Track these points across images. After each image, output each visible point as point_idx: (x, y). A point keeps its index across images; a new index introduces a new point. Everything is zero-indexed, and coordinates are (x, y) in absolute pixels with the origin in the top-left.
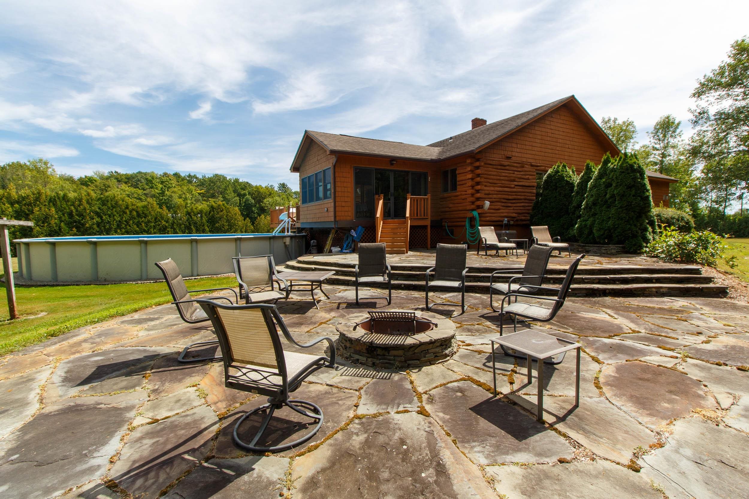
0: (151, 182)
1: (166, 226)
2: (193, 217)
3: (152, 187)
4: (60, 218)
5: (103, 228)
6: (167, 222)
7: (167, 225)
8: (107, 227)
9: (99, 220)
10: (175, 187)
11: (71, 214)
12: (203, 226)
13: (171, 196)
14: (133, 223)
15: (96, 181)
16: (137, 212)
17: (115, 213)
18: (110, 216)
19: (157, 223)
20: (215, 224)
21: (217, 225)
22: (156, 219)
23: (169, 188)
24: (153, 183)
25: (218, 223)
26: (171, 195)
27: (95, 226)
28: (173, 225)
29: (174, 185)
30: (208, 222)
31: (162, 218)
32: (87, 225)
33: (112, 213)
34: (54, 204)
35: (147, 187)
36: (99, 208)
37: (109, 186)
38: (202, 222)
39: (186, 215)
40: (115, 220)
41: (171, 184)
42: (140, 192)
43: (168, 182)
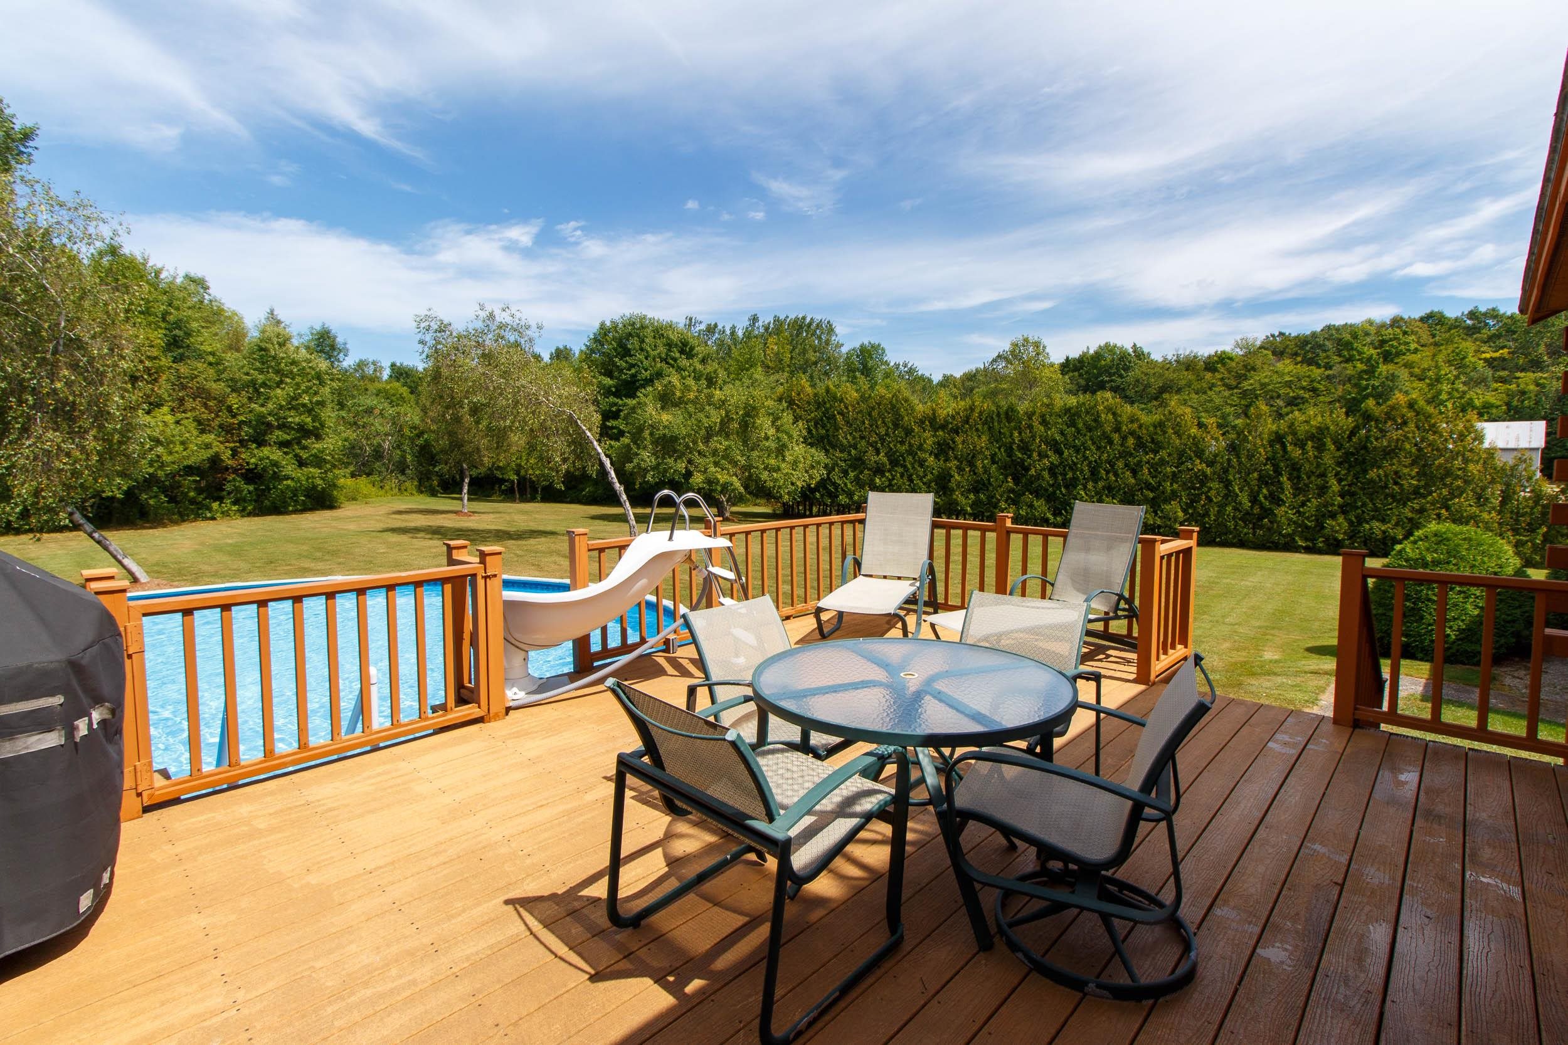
0: (1348, 345)
1: (1206, 476)
2: (1289, 448)
3: (1348, 360)
4: (993, 456)
5: (1060, 478)
6: (1210, 464)
7: (1209, 471)
8: (1070, 475)
9: (1054, 458)
10: (1416, 351)
11: (1010, 451)
12: (1323, 475)
13: (1393, 377)
14: (1126, 465)
15: (1231, 359)
16: (1139, 438)
17: (1090, 442)
18: (1077, 451)
19: (1182, 468)
20: (1365, 471)
21: (1372, 474)
22: (1181, 454)
23: (1399, 354)
24: (1352, 349)
25: (1379, 467)
26: (1393, 375)
27: (1046, 474)
28: (1226, 471)
29: (1413, 346)
30: (1339, 464)
31: (1199, 454)
32: (1033, 472)
33: (1083, 444)
34: (990, 428)
35: (1337, 359)
36: (1062, 433)
37: (1254, 369)
38: (1318, 465)
39: (1271, 443)
40: (1086, 458)
41: (1407, 343)
42: (1317, 372)
43: (1398, 339)
